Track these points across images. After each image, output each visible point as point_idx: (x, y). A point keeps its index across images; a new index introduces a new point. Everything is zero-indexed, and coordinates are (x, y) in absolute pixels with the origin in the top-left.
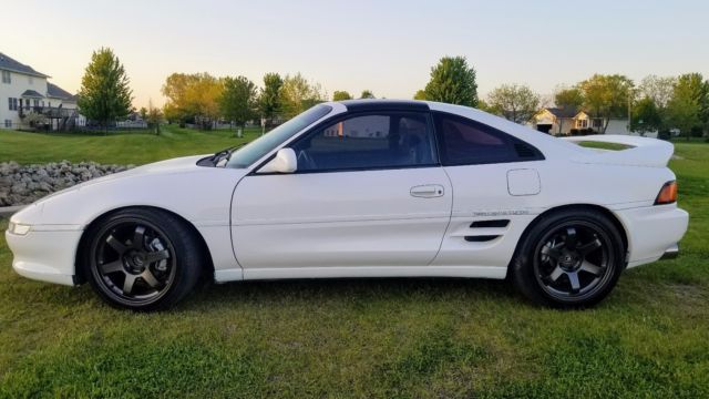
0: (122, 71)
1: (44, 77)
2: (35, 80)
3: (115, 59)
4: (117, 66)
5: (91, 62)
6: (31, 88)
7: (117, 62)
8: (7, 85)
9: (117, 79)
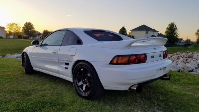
0: (177, 28)
1: (157, 31)
2: (155, 33)
3: (175, 25)
4: (175, 27)
5: (168, 27)
6: (153, 35)
7: (176, 26)
8: (147, 34)
9: (175, 31)
